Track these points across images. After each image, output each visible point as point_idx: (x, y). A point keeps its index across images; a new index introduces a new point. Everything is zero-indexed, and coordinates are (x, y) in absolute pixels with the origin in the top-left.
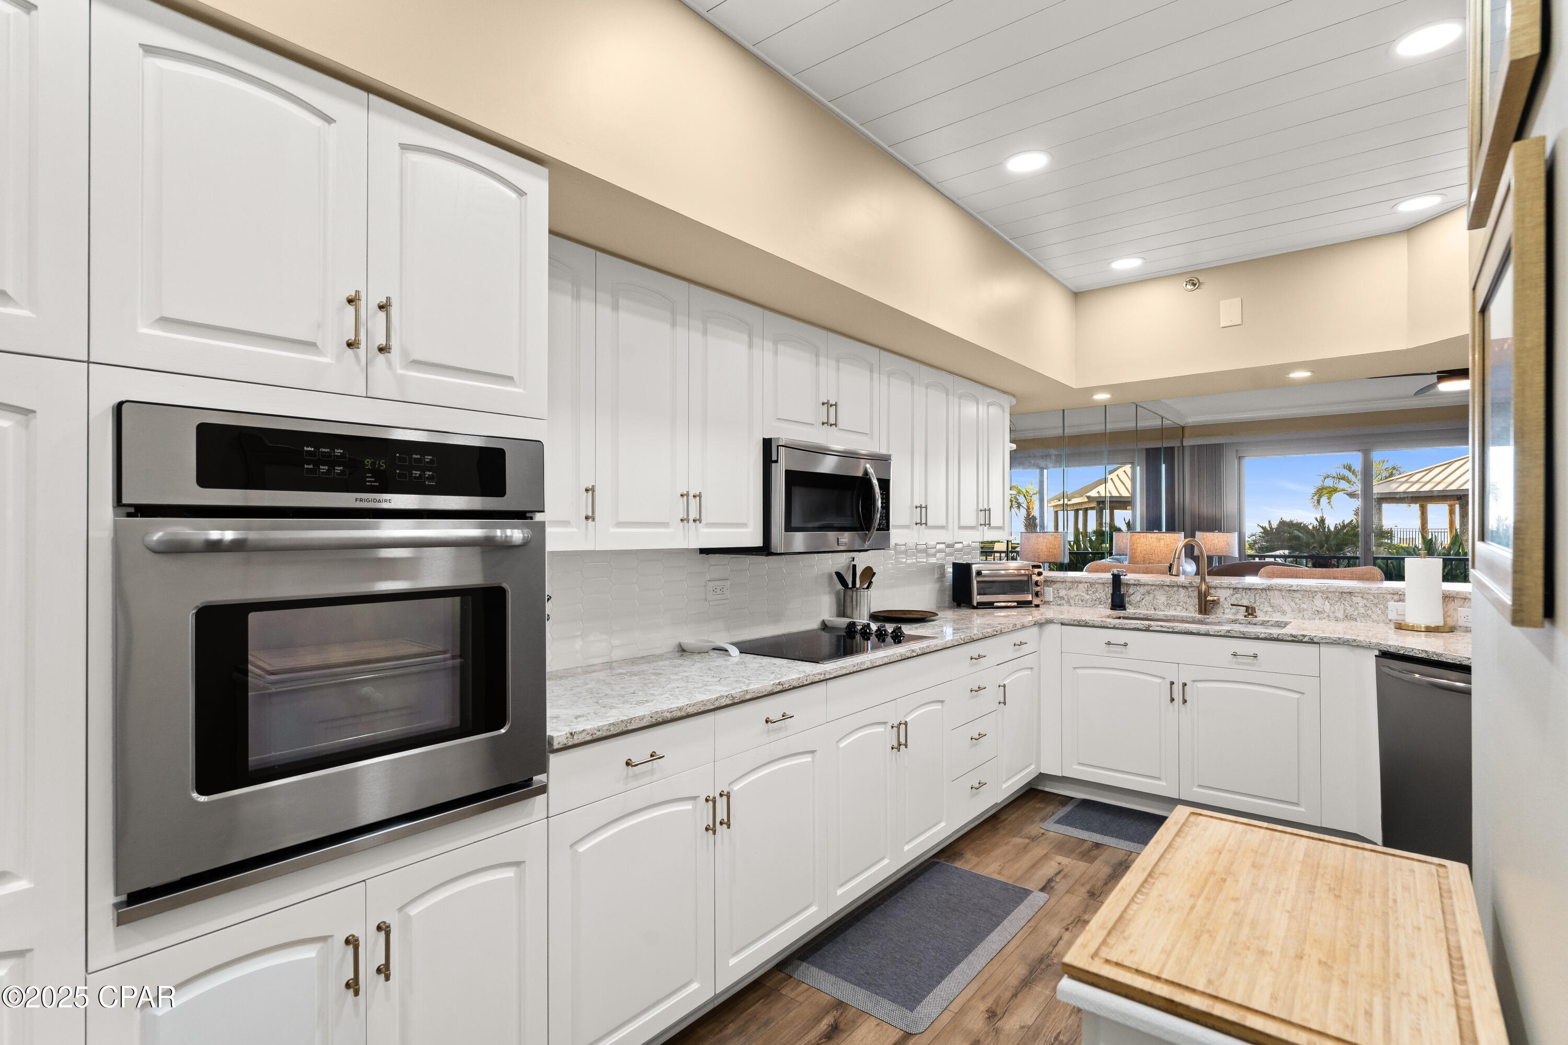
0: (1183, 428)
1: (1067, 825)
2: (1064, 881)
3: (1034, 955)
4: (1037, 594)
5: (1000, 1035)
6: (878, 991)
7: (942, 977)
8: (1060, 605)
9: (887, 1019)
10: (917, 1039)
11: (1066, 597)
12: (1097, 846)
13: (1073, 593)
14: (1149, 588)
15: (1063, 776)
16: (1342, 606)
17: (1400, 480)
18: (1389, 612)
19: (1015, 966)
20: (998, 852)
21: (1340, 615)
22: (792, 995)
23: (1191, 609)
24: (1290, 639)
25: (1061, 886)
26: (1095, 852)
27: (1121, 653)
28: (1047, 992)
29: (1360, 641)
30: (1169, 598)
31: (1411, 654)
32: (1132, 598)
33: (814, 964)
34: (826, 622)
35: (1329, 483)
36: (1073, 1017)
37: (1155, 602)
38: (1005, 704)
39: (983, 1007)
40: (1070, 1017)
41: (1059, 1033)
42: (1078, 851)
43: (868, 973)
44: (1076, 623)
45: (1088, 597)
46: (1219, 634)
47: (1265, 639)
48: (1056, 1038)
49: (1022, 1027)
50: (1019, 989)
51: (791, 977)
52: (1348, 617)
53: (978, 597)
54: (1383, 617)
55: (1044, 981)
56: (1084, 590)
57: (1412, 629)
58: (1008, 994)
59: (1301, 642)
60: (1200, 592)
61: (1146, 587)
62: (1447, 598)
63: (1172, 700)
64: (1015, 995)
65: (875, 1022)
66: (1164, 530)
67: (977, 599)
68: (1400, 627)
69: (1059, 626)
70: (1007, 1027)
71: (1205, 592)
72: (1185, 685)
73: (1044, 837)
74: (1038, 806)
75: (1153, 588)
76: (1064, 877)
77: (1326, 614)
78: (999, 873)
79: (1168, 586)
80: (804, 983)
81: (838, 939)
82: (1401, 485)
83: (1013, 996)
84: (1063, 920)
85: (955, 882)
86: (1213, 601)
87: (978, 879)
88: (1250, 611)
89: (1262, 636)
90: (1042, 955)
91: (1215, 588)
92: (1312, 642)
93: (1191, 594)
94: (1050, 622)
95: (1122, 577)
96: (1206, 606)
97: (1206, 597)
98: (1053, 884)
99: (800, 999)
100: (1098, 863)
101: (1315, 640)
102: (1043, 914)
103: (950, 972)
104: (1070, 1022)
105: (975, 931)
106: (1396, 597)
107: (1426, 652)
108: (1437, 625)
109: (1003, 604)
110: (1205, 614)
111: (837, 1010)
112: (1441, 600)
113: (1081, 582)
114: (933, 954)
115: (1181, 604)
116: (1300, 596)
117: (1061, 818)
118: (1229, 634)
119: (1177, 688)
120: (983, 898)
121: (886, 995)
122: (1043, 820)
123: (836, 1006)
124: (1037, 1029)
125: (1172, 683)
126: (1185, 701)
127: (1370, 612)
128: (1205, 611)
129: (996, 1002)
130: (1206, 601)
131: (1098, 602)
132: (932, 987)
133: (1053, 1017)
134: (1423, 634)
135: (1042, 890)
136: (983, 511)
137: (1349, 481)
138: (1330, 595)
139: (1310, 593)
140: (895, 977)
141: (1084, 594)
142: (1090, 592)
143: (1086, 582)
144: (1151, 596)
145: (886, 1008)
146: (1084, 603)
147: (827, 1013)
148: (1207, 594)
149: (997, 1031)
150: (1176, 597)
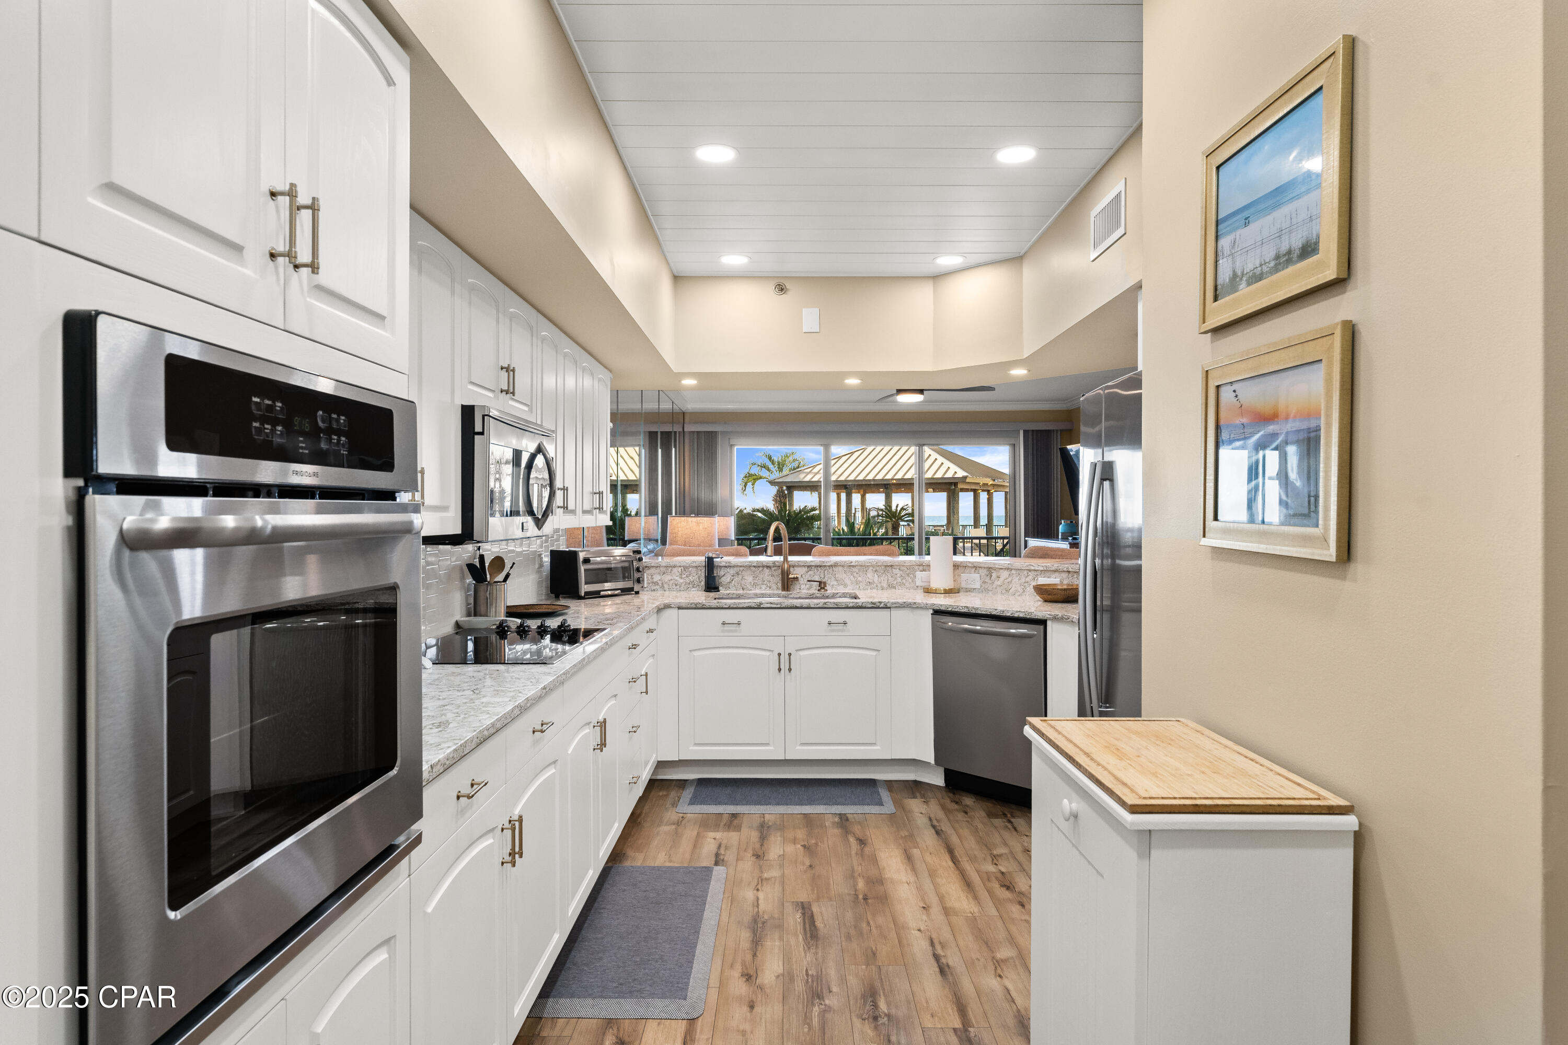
0: (684, 413)
1: (701, 804)
2: (728, 852)
3: (747, 919)
4: (639, 581)
5: (766, 990)
6: (643, 995)
7: (691, 962)
8: (654, 590)
9: (664, 1016)
10: (702, 1022)
11: (660, 582)
12: (734, 816)
13: (667, 578)
14: (738, 569)
15: (680, 760)
16: (886, 577)
17: (806, 471)
18: (917, 580)
19: (739, 932)
20: (655, 843)
21: (885, 585)
22: (556, 1032)
23: (774, 587)
24: (870, 606)
25: (730, 857)
26: (736, 822)
27: (735, 631)
28: (777, 943)
29: (919, 604)
30: (755, 577)
31: (956, 610)
32: (723, 579)
33: (561, 996)
34: (460, 624)
35: (755, 470)
36: (808, 954)
37: (743, 582)
38: (647, 693)
39: (736, 973)
40: (806, 955)
41: (807, 970)
42: (722, 824)
43: (622, 984)
44: (693, 606)
45: (682, 581)
46: (818, 606)
47: (853, 608)
48: (807, 975)
49: (778, 977)
50: (755, 950)
51: (541, 1018)
52: (891, 586)
53: (586, 586)
54: (912, 585)
55: (769, 936)
56: (678, 574)
57: (936, 592)
58: (749, 957)
59: (878, 608)
60: (783, 572)
61: (735, 569)
62: (956, 566)
63: (780, 670)
64: (754, 955)
65: (655, 1023)
66: (674, 514)
67: (584, 588)
68: (928, 591)
69: (676, 610)
70: (766, 982)
71: (787, 571)
72: (790, 655)
73: (686, 819)
74: (661, 794)
75: (742, 569)
76: (726, 848)
77: (875, 585)
78: (670, 861)
79: (754, 566)
80: (559, 1018)
81: (567, 965)
82: (806, 476)
83: (753, 956)
84: (749, 884)
85: (640, 879)
86: (794, 578)
87: (659, 870)
88: (822, 585)
89: (851, 605)
90: (753, 916)
91: (793, 566)
92: (886, 607)
93: (775, 573)
94: (667, 606)
95: (715, 560)
96: (787, 582)
97: (788, 576)
98: (722, 857)
99: (567, 1033)
100: (745, 830)
101: (888, 606)
102: (733, 884)
103: (694, 956)
104: (809, 959)
105: (689, 915)
106: (921, 568)
107: (967, 607)
108: (950, 588)
109: (610, 593)
110: (787, 591)
111: (611, 1027)
112: (952, 568)
113: (675, 567)
114: (668, 946)
115: (765, 583)
116: (857, 571)
117: (691, 799)
118: (826, 606)
119: (784, 658)
120: (675, 886)
121: (653, 995)
122: (675, 805)
123: (608, 1025)
124: (789, 973)
125: (779, 655)
126: (790, 670)
127: (904, 581)
128: (788, 587)
129: (743, 963)
130: (788, 579)
131: (691, 586)
132: (688, 974)
133: (794, 960)
134: (943, 595)
135: (716, 864)
136: (597, 493)
137: (769, 470)
138: (878, 568)
139: (864, 567)
140: (649, 978)
141: (678, 578)
142: (684, 576)
143: (680, 566)
144: (740, 577)
145: (659, 1006)
146: (678, 587)
147: (604, 1034)
148: (788, 573)
149: (761, 988)
150: (761, 576)
